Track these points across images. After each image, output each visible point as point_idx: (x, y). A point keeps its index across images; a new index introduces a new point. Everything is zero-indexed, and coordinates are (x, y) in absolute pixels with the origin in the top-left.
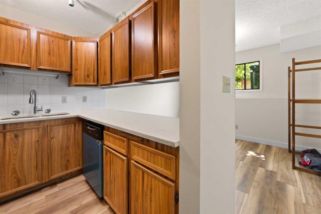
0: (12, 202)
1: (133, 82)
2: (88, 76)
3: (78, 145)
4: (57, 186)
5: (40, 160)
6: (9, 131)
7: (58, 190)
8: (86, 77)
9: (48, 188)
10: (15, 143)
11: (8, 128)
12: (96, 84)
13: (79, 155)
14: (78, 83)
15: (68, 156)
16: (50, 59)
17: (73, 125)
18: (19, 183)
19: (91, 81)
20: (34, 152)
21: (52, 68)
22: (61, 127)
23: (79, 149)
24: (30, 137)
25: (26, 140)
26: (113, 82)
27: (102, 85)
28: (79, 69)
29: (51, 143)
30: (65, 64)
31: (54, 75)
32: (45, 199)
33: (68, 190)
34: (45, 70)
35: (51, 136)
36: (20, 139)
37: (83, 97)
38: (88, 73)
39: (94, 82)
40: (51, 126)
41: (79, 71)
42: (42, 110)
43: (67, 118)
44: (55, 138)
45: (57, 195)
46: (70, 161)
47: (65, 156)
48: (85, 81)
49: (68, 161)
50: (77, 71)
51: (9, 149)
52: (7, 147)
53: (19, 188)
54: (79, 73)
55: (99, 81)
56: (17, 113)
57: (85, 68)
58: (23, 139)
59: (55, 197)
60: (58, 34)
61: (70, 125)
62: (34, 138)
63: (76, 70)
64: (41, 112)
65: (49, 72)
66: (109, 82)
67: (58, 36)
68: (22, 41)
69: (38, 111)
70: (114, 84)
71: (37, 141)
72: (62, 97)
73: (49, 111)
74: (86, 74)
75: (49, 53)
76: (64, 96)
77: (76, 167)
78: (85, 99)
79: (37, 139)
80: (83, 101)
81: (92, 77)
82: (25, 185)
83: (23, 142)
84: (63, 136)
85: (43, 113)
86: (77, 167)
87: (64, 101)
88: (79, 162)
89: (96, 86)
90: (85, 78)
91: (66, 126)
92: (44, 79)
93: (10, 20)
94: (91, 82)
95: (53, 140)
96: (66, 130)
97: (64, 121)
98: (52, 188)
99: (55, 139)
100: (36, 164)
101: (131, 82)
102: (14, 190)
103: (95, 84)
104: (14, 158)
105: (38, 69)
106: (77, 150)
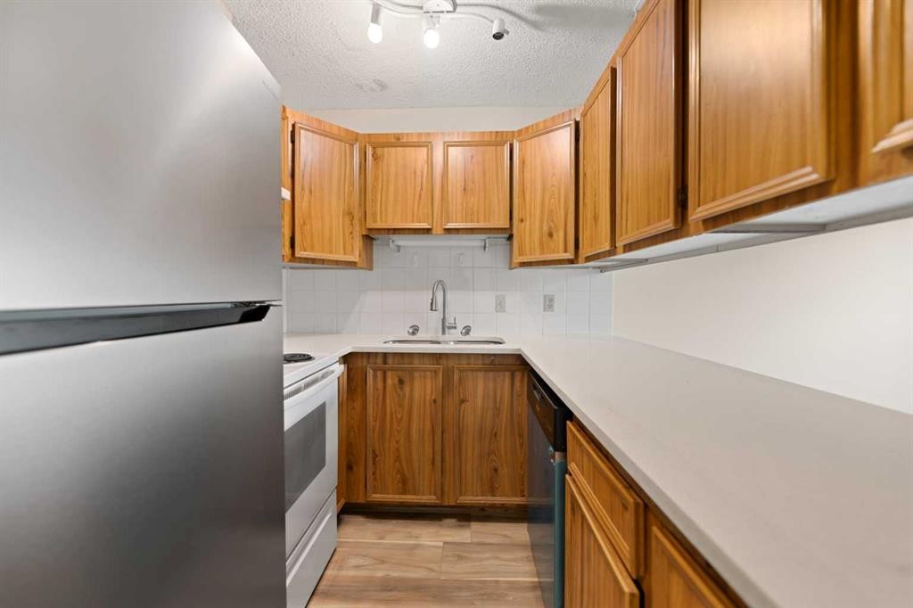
0: (394, 522)
1: (698, 233)
2: (551, 235)
3: (521, 436)
4: (469, 526)
5: (438, 447)
6: (392, 369)
7: (469, 541)
8: (546, 238)
9: (453, 521)
10: (399, 395)
11: (390, 361)
12: (572, 257)
13: (522, 463)
14: (524, 257)
15: (495, 458)
16: (467, 203)
17: (507, 374)
18: (405, 486)
19: (558, 248)
20: (428, 426)
21: (469, 225)
22: (481, 375)
23: (521, 445)
24: (424, 388)
25: (416, 395)
26: (620, 244)
27: (588, 259)
28: (528, 219)
29: (459, 411)
30: (496, 210)
31: (475, 241)
32: (440, 551)
33: (487, 555)
34: (457, 231)
35: (459, 395)
36: (407, 388)
37: (545, 296)
38: (552, 224)
39: (566, 251)
40: (461, 371)
41: (528, 223)
42: (455, 328)
43: (494, 355)
44: (468, 401)
45: (465, 554)
46: (499, 472)
47: (489, 454)
48: (542, 251)
49: (496, 470)
50: (523, 225)
51: (391, 408)
52: (388, 401)
53: (404, 496)
54: (527, 230)
55: (581, 246)
56: (415, 330)
57: (542, 212)
58: (412, 390)
59: (460, 558)
60: (483, 133)
61: (501, 373)
62: (429, 392)
63: (522, 221)
64: (453, 330)
65: (465, 236)
66: (607, 247)
67: (483, 141)
68: (418, 173)
69: (450, 328)
70: (622, 250)
71: (435, 401)
72: (497, 297)
73: (467, 330)
74: (545, 229)
75: (465, 189)
76: (499, 293)
77: (513, 496)
78: (549, 303)
79: (433, 397)
80: (544, 310)
81: (561, 234)
82: (414, 494)
83: (411, 397)
84: (484, 400)
85: (456, 334)
86: (516, 496)
87: (500, 306)
88: (523, 482)
89: (571, 262)
90: (541, 243)
91: (491, 375)
92: (461, 254)
93: (402, 134)
94: (558, 252)
95: (463, 405)
96: (491, 385)
97: (487, 361)
98: (459, 526)
99: (468, 404)
100: (431, 456)
101: (687, 235)
102: (397, 496)
103: (570, 255)
104: (399, 429)
105: (445, 229)
106: (518, 447)
